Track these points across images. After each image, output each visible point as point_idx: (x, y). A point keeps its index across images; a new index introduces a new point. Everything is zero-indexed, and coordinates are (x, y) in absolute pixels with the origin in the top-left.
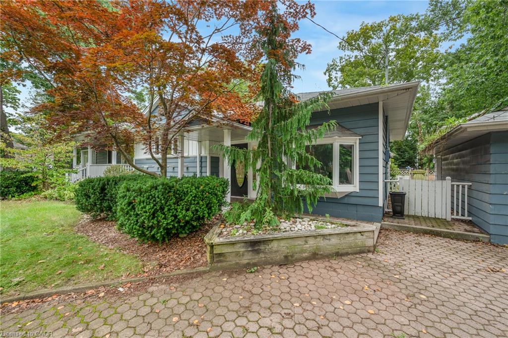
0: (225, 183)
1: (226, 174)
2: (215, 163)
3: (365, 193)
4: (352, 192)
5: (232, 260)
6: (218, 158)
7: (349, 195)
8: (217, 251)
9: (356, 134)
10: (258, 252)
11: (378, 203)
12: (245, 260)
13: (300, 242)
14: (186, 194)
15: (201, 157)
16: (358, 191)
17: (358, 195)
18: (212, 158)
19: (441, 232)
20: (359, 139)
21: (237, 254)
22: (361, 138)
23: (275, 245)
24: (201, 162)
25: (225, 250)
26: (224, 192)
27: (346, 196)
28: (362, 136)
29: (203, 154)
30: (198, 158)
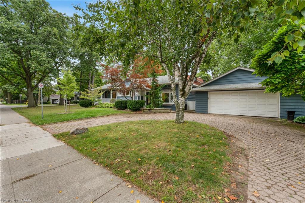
0: (145, 102)
1: (145, 99)
2: (142, 98)
5: (146, 112)
6: (143, 96)
8: (144, 110)
10: (150, 111)
12: (148, 112)
13: (157, 110)
14: (139, 103)
15: (138, 96)
18: (141, 96)
21: (147, 111)
23: (153, 110)
24: (138, 97)
25: (145, 110)
26: (145, 103)
29: (139, 95)
30: (140, 96)
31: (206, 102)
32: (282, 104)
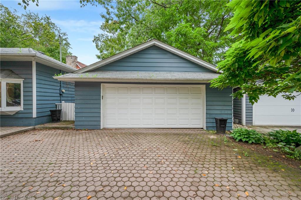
3: (26, 111)
4: (19, 111)
7: (18, 113)
9: (21, 78)
11: (32, 116)
16: (23, 110)
17: (22, 112)
19: (59, 127)
20: (23, 81)
22: (24, 80)
27: (16, 113)
28: (25, 79)
31: (97, 106)
32: (209, 107)
